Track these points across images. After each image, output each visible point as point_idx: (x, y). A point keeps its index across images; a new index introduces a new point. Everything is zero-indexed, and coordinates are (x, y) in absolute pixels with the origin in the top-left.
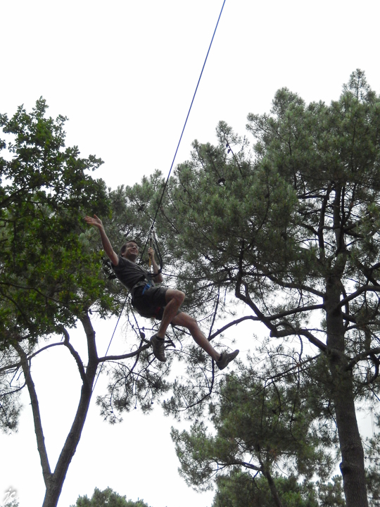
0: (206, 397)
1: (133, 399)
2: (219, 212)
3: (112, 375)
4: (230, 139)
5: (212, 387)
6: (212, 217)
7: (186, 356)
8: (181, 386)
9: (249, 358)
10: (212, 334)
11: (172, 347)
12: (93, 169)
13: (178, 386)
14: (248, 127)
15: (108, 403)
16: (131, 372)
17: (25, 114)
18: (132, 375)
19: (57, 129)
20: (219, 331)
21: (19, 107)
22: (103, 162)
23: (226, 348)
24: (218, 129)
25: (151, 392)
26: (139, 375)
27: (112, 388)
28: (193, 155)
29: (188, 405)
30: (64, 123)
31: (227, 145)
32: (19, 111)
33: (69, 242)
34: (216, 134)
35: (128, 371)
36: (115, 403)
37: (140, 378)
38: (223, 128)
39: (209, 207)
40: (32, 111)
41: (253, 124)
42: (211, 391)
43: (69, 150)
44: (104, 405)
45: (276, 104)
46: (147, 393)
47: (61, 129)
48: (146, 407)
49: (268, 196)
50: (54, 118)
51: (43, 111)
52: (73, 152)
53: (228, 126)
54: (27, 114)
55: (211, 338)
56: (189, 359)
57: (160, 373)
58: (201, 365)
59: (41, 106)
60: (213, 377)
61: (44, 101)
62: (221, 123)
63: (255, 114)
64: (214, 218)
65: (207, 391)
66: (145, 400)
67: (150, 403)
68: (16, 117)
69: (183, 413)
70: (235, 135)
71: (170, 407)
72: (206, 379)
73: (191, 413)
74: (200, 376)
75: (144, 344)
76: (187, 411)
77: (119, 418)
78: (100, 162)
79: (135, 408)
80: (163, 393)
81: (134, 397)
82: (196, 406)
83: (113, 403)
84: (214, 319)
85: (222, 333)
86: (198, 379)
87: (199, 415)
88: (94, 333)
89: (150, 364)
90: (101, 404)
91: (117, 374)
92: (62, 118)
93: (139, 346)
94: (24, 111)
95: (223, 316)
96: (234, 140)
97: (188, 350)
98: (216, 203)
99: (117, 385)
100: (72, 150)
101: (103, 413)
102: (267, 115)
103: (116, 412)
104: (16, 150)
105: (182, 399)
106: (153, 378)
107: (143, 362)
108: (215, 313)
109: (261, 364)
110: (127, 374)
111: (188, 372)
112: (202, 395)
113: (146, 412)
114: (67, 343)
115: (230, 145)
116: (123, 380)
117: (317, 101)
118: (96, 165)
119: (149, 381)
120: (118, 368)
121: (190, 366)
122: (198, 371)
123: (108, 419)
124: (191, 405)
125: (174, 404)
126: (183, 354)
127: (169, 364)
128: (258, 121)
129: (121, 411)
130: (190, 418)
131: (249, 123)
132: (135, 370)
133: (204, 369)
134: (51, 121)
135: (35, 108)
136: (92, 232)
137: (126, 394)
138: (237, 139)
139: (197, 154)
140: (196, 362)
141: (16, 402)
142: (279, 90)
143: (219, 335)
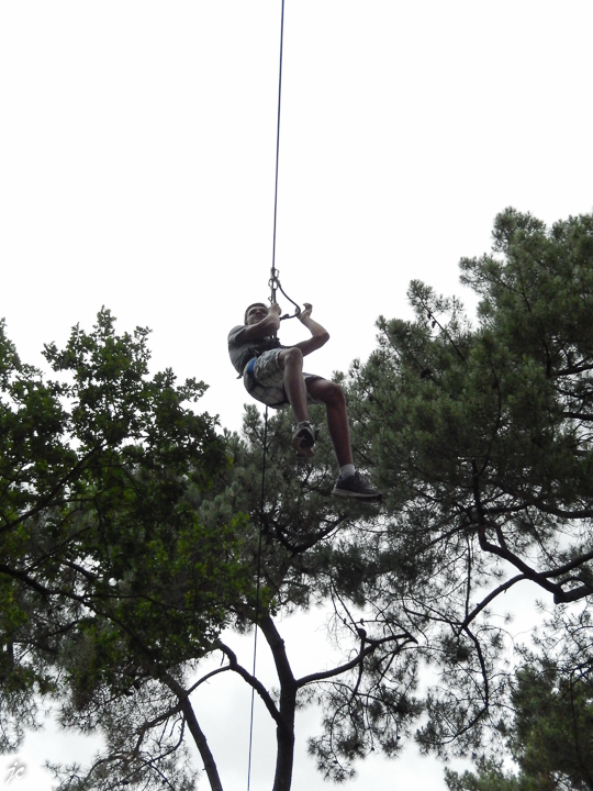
0: (482, 714)
1: (367, 736)
2: (426, 422)
3: (326, 703)
4: (431, 305)
5: (487, 698)
6: (416, 433)
7: (437, 654)
8: (438, 703)
9: (537, 642)
10: (470, 612)
11: (412, 644)
12: (195, 400)
13: (434, 703)
14: (464, 280)
15: (328, 749)
16: (355, 692)
17: (84, 336)
18: (358, 698)
19: (136, 348)
20: (480, 607)
21: (74, 328)
22: (207, 386)
23: (498, 631)
24: (411, 293)
25: (393, 720)
26: (368, 696)
27: (329, 724)
28: (381, 340)
29: (456, 731)
30: (146, 337)
31: (429, 316)
32: (75, 334)
33: (179, 516)
34: (410, 301)
35: (350, 692)
36: (340, 747)
37: (371, 701)
38: (419, 291)
39: (410, 418)
40: (93, 331)
41: (471, 274)
42: (487, 705)
43: (159, 377)
44: (323, 754)
45: (499, 237)
46: (387, 723)
47: (143, 346)
48: (391, 746)
49: (496, 385)
50: (131, 333)
51: (110, 326)
52: (166, 378)
53: (426, 285)
54: (87, 335)
55: (469, 618)
56: (443, 658)
57: (402, 689)
58: (465, 665)
59: (105, 320)
60: (486, 681)
61: (108, 312)
62: (414, 283)
63: (470, 257)
64: (418, 433)
65: (482, 705)
66: (386, 735)
67: (395, 738)
68: (71, 343)
69: (450, 746)
70: (438, 298)
71: (429, 740)
72: (477, 687)
73: (463, 744)
74: (466, 682)
75: (367, 645)
76: (456, 741)
77: (349, 770)
78: (203, 387)
79: (373, 749)
80: (414, 719)
81: (368, 732)
82: (470, 731)
83: (335, 748)
84: (469, 588)
85: (486, 608)
86: (464, 687)
87: (477, 745)
88: (282, 642)
89: (383, 675)
90: (317, 752)
91: (335, 699)
92: (142, 331)
93: (359, 650)
94: (82, 332)
95: (482, 580)
96: (438, 305)
97: (439, 644)
98: (419, 409)
99: (338, 717)
100: (165, 375)
101: (322, 767)
102: (488, 255)
103: (342, 761)
104: (76, 392)
105: (443, 723)
106: (392, 698)
107: (372, 675)
108: (469, 578)
109: (559, 648)
110: (349, 697)
111: (444, 679)
112: (475, 712)
113: (392, 754)
114: (234, 666)
115: (434, 315)
116: (346, 708)
117: (565, 219)
118: (198, 392)
119: (386, 704)
120: (334, 691)
121: (447, 669)
122: (462, 674)
123: (332, 774)
124: (461, 731)
125: (434, 733)
126: (433, 652)
127: (414, 670)
128: (477, 267)
129: (352, 758)
130: (462, 753)
131: (463, 273)
132: (362, 689)
133: (470, 671)
134: (127, 338)
135: (98, 324)
136: (235, 489)
137: (353, 730)
138: (443, 304)
139: (386, 337)
140: (454, 662)
141: (187, 769)
142: (500, 215)
143: (481, 612)
